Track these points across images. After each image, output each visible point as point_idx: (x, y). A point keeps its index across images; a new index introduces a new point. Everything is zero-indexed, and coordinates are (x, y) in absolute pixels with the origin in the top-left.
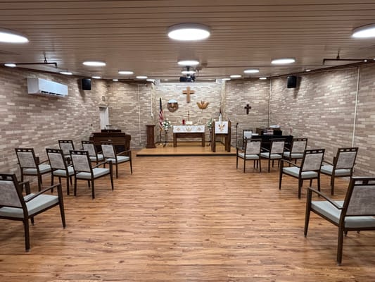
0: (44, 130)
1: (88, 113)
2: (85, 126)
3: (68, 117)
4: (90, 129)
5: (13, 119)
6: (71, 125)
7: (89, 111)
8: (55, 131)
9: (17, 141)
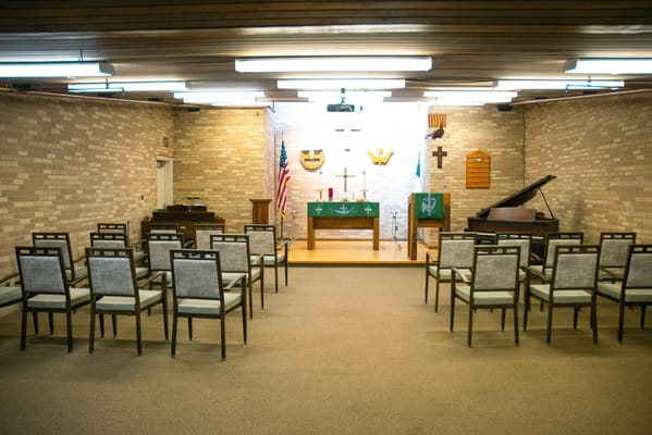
0: (66, 202)
1: (137, 172)
2: (131, 199)
3: (103, 179)
4: (140, 206)
5: (25, 180)
6: (108, 196)
7: (139, 169)
8: (82, 206)
9: (28, 221)
